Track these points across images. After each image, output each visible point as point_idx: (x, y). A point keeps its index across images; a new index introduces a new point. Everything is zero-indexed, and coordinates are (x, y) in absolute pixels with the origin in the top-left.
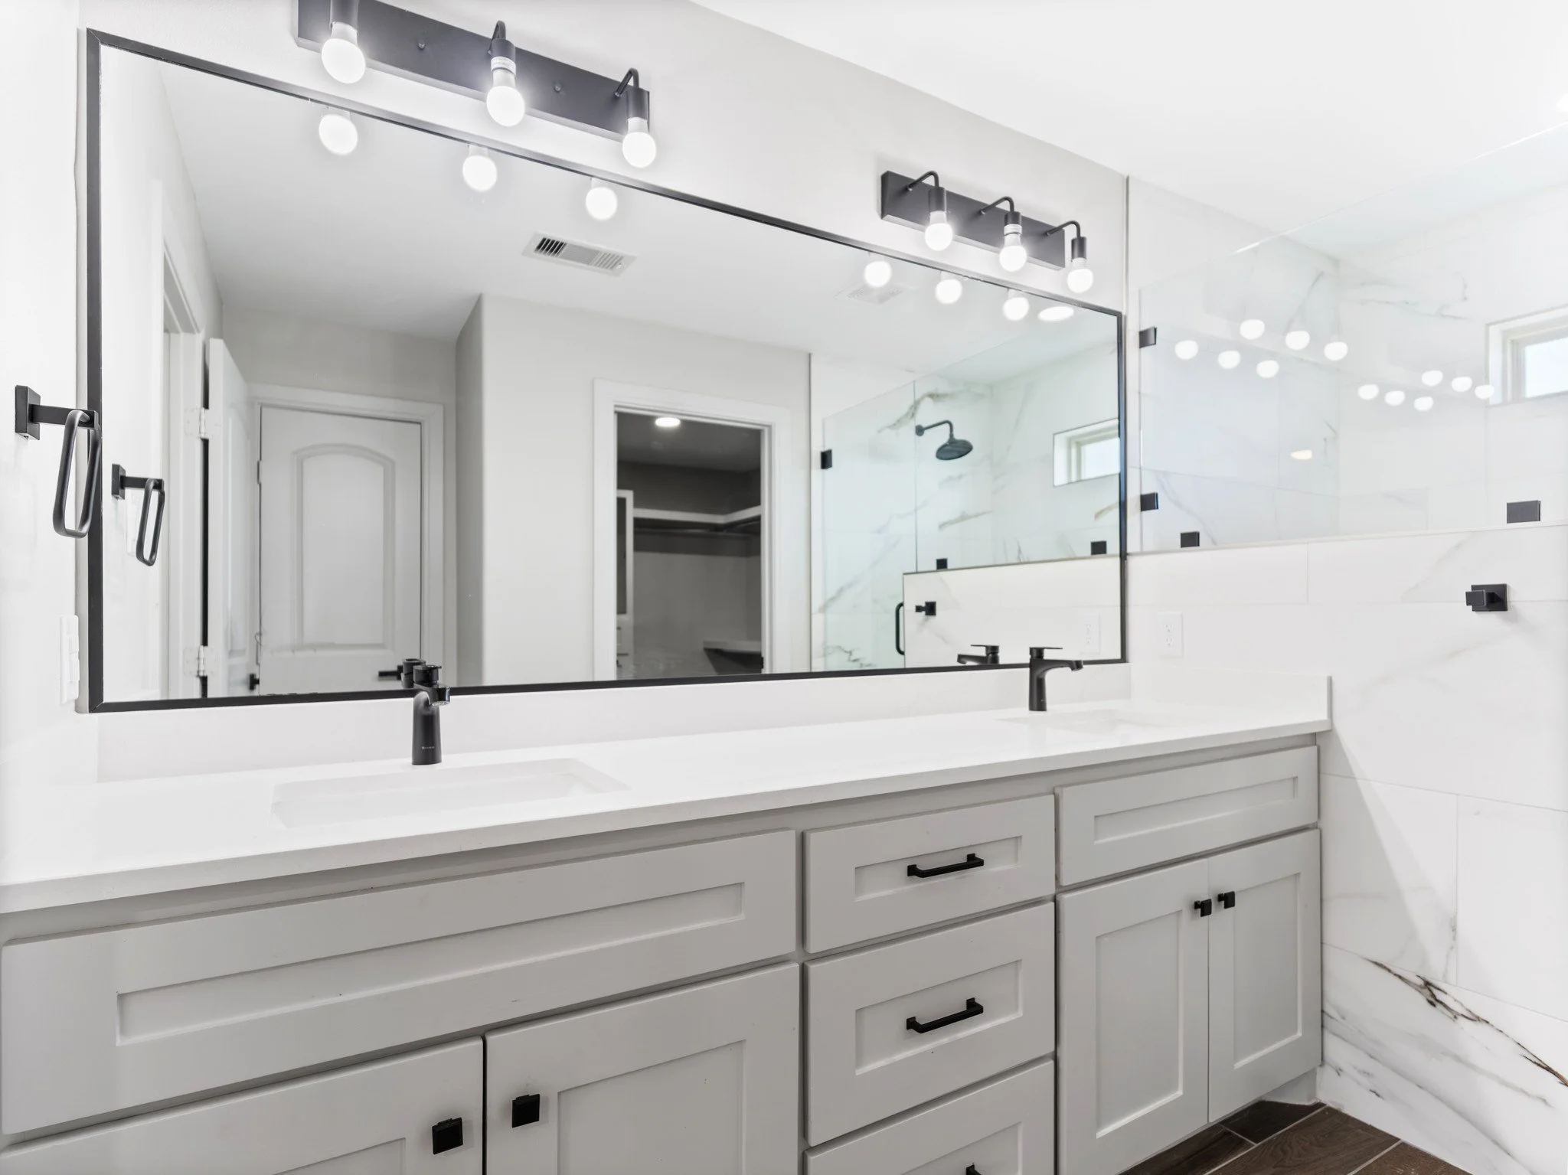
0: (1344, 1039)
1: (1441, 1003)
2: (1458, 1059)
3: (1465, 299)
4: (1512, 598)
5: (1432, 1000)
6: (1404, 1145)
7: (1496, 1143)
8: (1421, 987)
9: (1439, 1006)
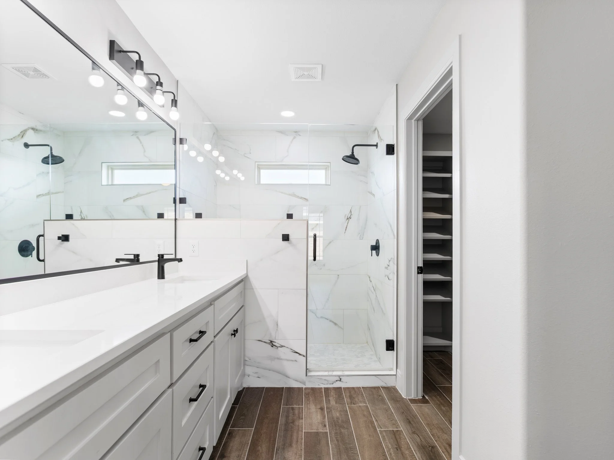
0: (250, 366)
1: (274, 345)
2: (278, 359)
3: (250, 153)
4: (290, 238)
5: (272, 345)
6: (266, 388)
7: (286, 376)
8: (270, 343)
9: (274, 347)
